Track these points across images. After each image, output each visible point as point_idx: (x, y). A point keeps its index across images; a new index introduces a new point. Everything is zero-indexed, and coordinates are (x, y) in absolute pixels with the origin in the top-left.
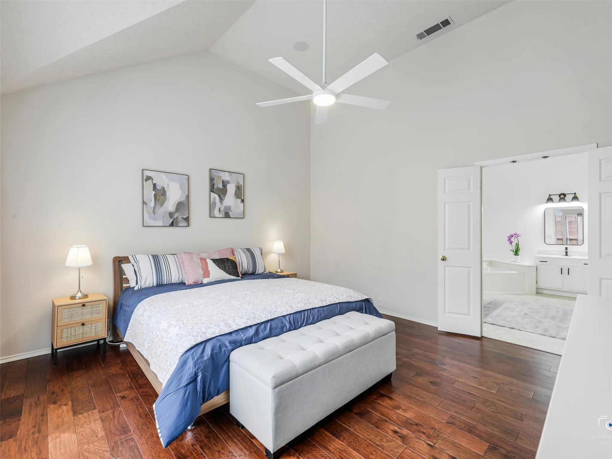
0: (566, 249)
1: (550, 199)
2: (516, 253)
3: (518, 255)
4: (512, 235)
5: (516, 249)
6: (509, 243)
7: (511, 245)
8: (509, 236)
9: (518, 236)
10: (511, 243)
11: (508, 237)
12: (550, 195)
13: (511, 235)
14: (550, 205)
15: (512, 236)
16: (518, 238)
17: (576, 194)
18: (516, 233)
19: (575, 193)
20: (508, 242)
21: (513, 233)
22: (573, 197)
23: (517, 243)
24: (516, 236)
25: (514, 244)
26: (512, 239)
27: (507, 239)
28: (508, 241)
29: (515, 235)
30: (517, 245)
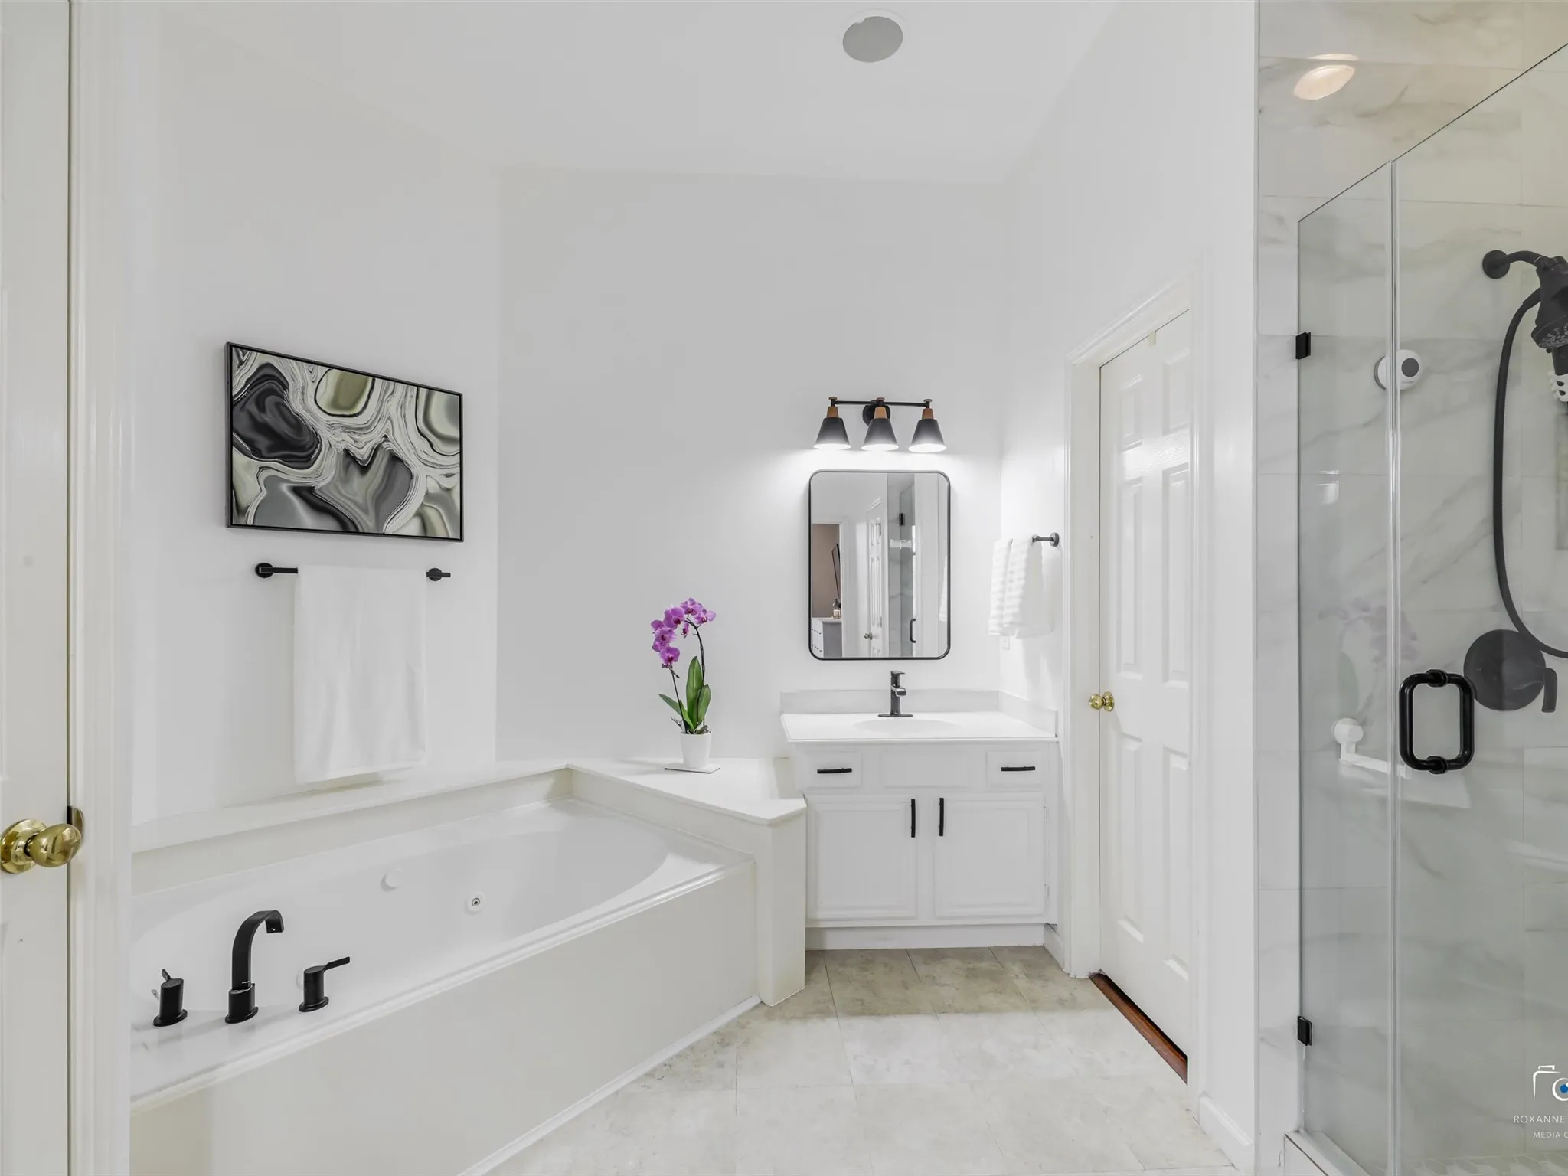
0: (895, 679)
1: (833, 427)
2: (693, 716)
3: (700, 732)
4: (674, 611)
5: (692, 695)
6: (657, 659)
7: (668, 670)
8: (662, 618)
9: (703, 621)
10: (669, 661)
11: (657, 625)
12: (834, 401)
13: (668, 615)
14: (832, 455)
15: (674, 617)
16: (702, 628)
17: (931, 406)
18: (694, 603)
19: (927, 404)
20: (657, 654)
21: (676, 604)
22: (920, 422)
23: (695, 658)
24: (692, 618)
25: (682, 666)
26: (677, 641)
27: (651, 636)
28: (655, 648)
29: (689, 612)
30: (698, 670)
